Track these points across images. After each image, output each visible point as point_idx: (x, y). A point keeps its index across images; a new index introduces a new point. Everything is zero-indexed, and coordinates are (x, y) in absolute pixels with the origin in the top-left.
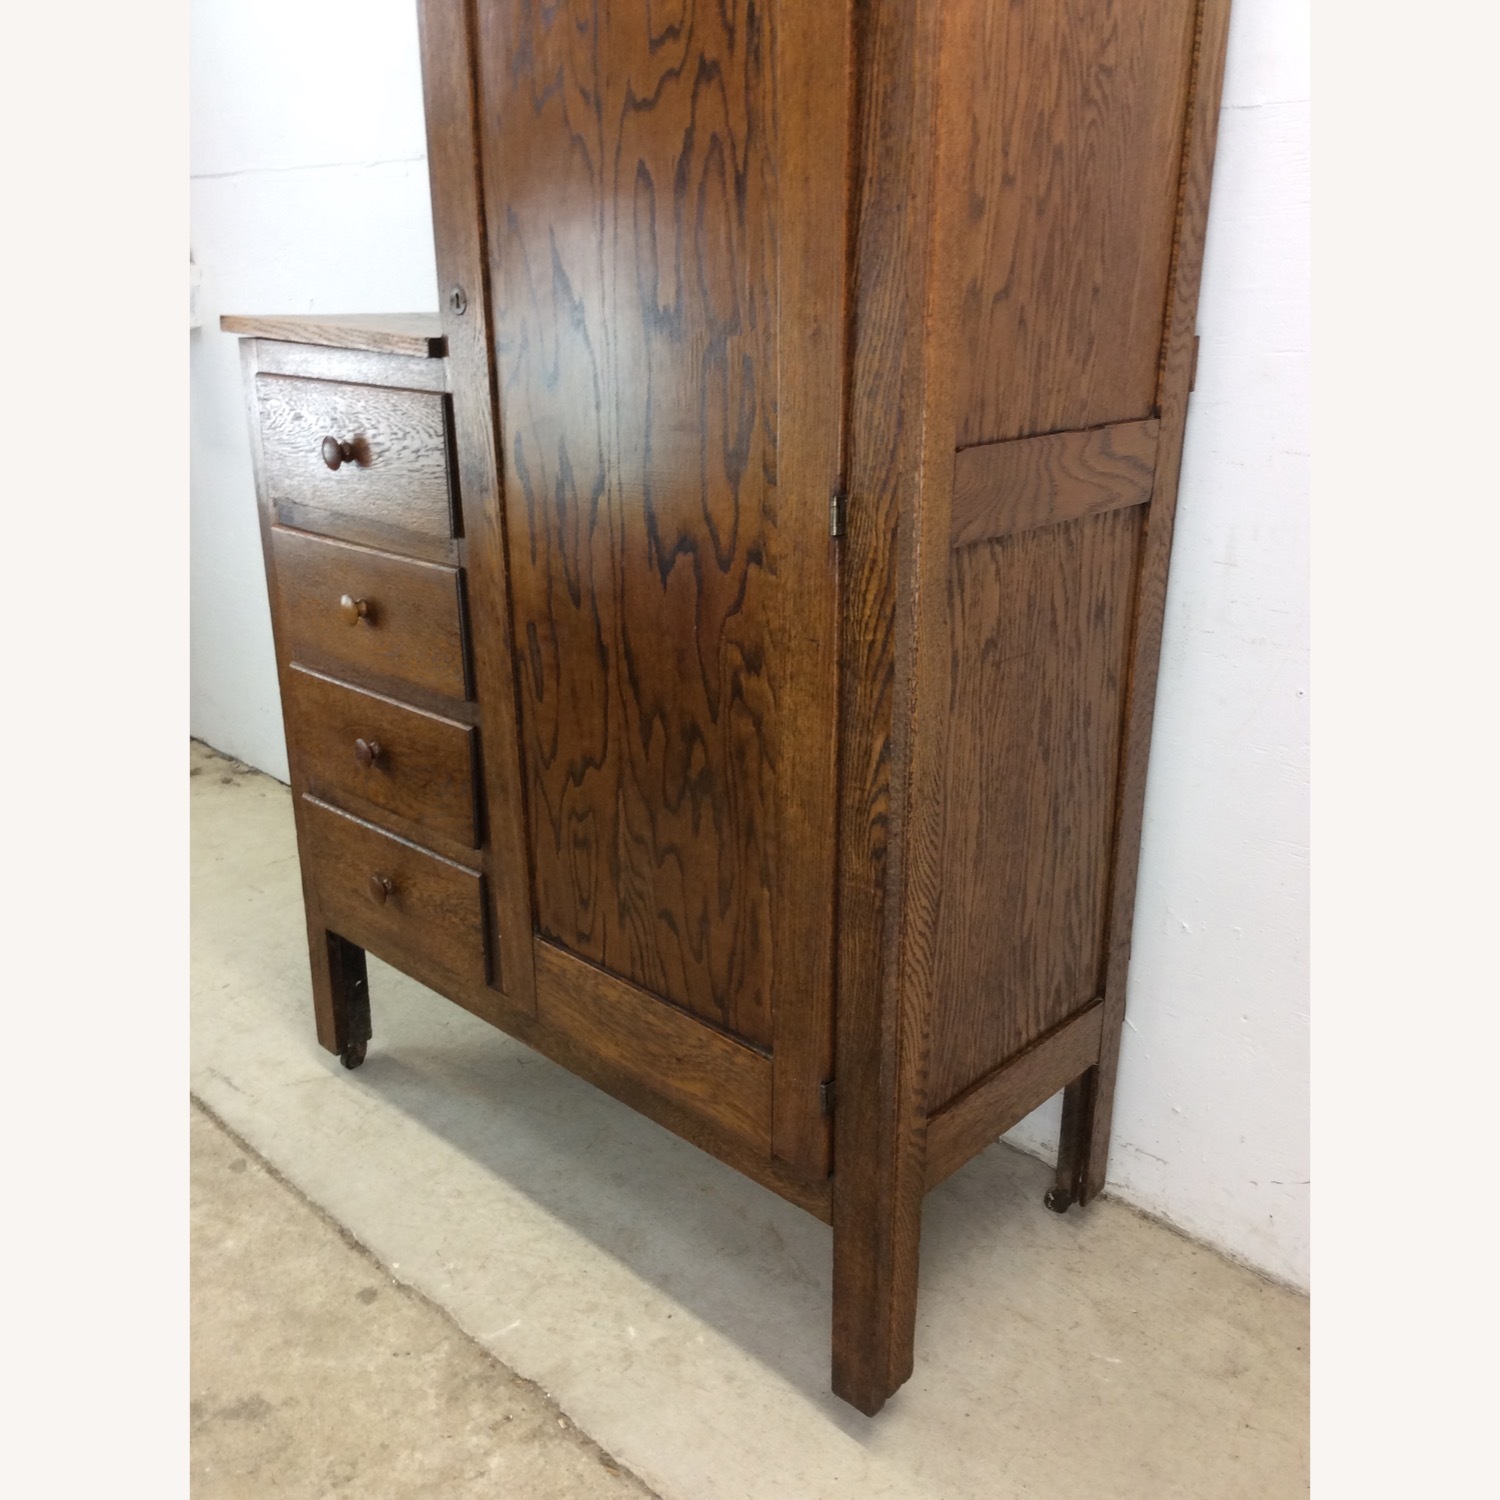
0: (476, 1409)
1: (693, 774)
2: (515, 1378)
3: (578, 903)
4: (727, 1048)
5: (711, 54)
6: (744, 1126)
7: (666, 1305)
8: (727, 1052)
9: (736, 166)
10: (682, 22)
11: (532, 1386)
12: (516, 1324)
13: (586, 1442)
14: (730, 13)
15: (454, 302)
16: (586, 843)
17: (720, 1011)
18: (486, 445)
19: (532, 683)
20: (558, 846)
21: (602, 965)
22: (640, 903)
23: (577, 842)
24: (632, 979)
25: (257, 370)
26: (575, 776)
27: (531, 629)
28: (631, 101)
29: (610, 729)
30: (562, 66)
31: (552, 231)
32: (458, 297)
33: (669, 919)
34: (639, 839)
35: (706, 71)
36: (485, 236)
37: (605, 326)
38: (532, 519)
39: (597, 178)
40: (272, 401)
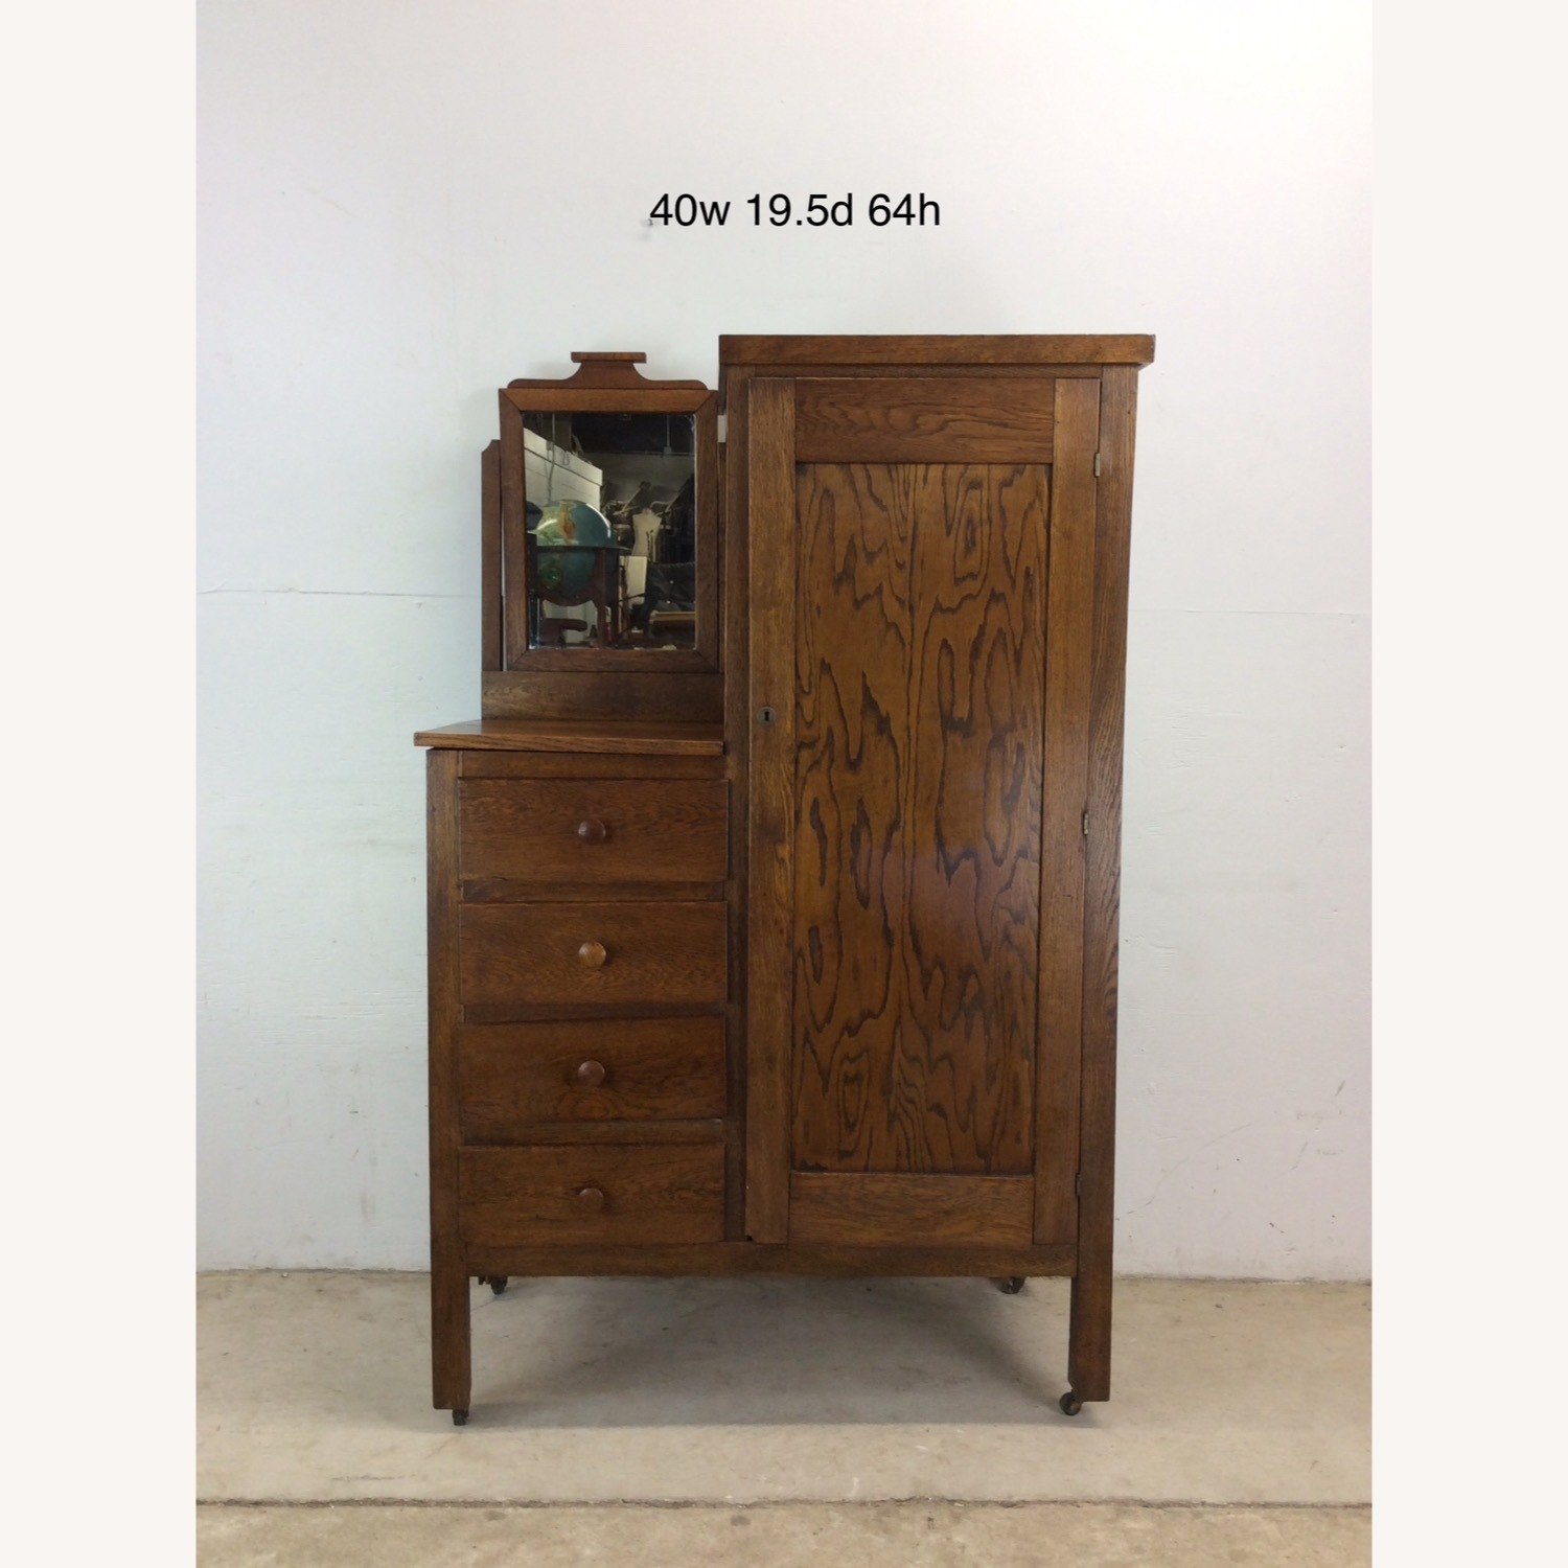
0: (905, 1526)
1: (967, 1000)
2: (899, 1502)
3: (843, 1126)
4: (992, 1184)
5: (999, 589)
6: (1010, 1236)
7: (919, 1428)
8: (993, 1187)
9: (1015, 646)
10: (979, 572)
11: (913, 1501)
12: (856, 1480)
13: (984, 1504)
14: (1013, 571)
15: (764, 717)
16: (858, 1077)
17: (983, 1162)
18: (786, 808)
19: (810, 971)
20: (825, 1090)
21: (866, 1169)
22: (910, 1107)
23: (848, 1080)
24: (897, 1169)
25: (460, 775)
26: (851, 1029)
27: (814, 931)
28: (938, 608)
29: (891, 987)
30: (881, 585)
31: (864, 676)
32: (767, 714)
33: (939, 1109)
34: (914, 1059)
35: (995, 597)
36: (798, 677)
37: (908, 728)
38: (823, 856)
39: (908, 647)
40: (483, 799)
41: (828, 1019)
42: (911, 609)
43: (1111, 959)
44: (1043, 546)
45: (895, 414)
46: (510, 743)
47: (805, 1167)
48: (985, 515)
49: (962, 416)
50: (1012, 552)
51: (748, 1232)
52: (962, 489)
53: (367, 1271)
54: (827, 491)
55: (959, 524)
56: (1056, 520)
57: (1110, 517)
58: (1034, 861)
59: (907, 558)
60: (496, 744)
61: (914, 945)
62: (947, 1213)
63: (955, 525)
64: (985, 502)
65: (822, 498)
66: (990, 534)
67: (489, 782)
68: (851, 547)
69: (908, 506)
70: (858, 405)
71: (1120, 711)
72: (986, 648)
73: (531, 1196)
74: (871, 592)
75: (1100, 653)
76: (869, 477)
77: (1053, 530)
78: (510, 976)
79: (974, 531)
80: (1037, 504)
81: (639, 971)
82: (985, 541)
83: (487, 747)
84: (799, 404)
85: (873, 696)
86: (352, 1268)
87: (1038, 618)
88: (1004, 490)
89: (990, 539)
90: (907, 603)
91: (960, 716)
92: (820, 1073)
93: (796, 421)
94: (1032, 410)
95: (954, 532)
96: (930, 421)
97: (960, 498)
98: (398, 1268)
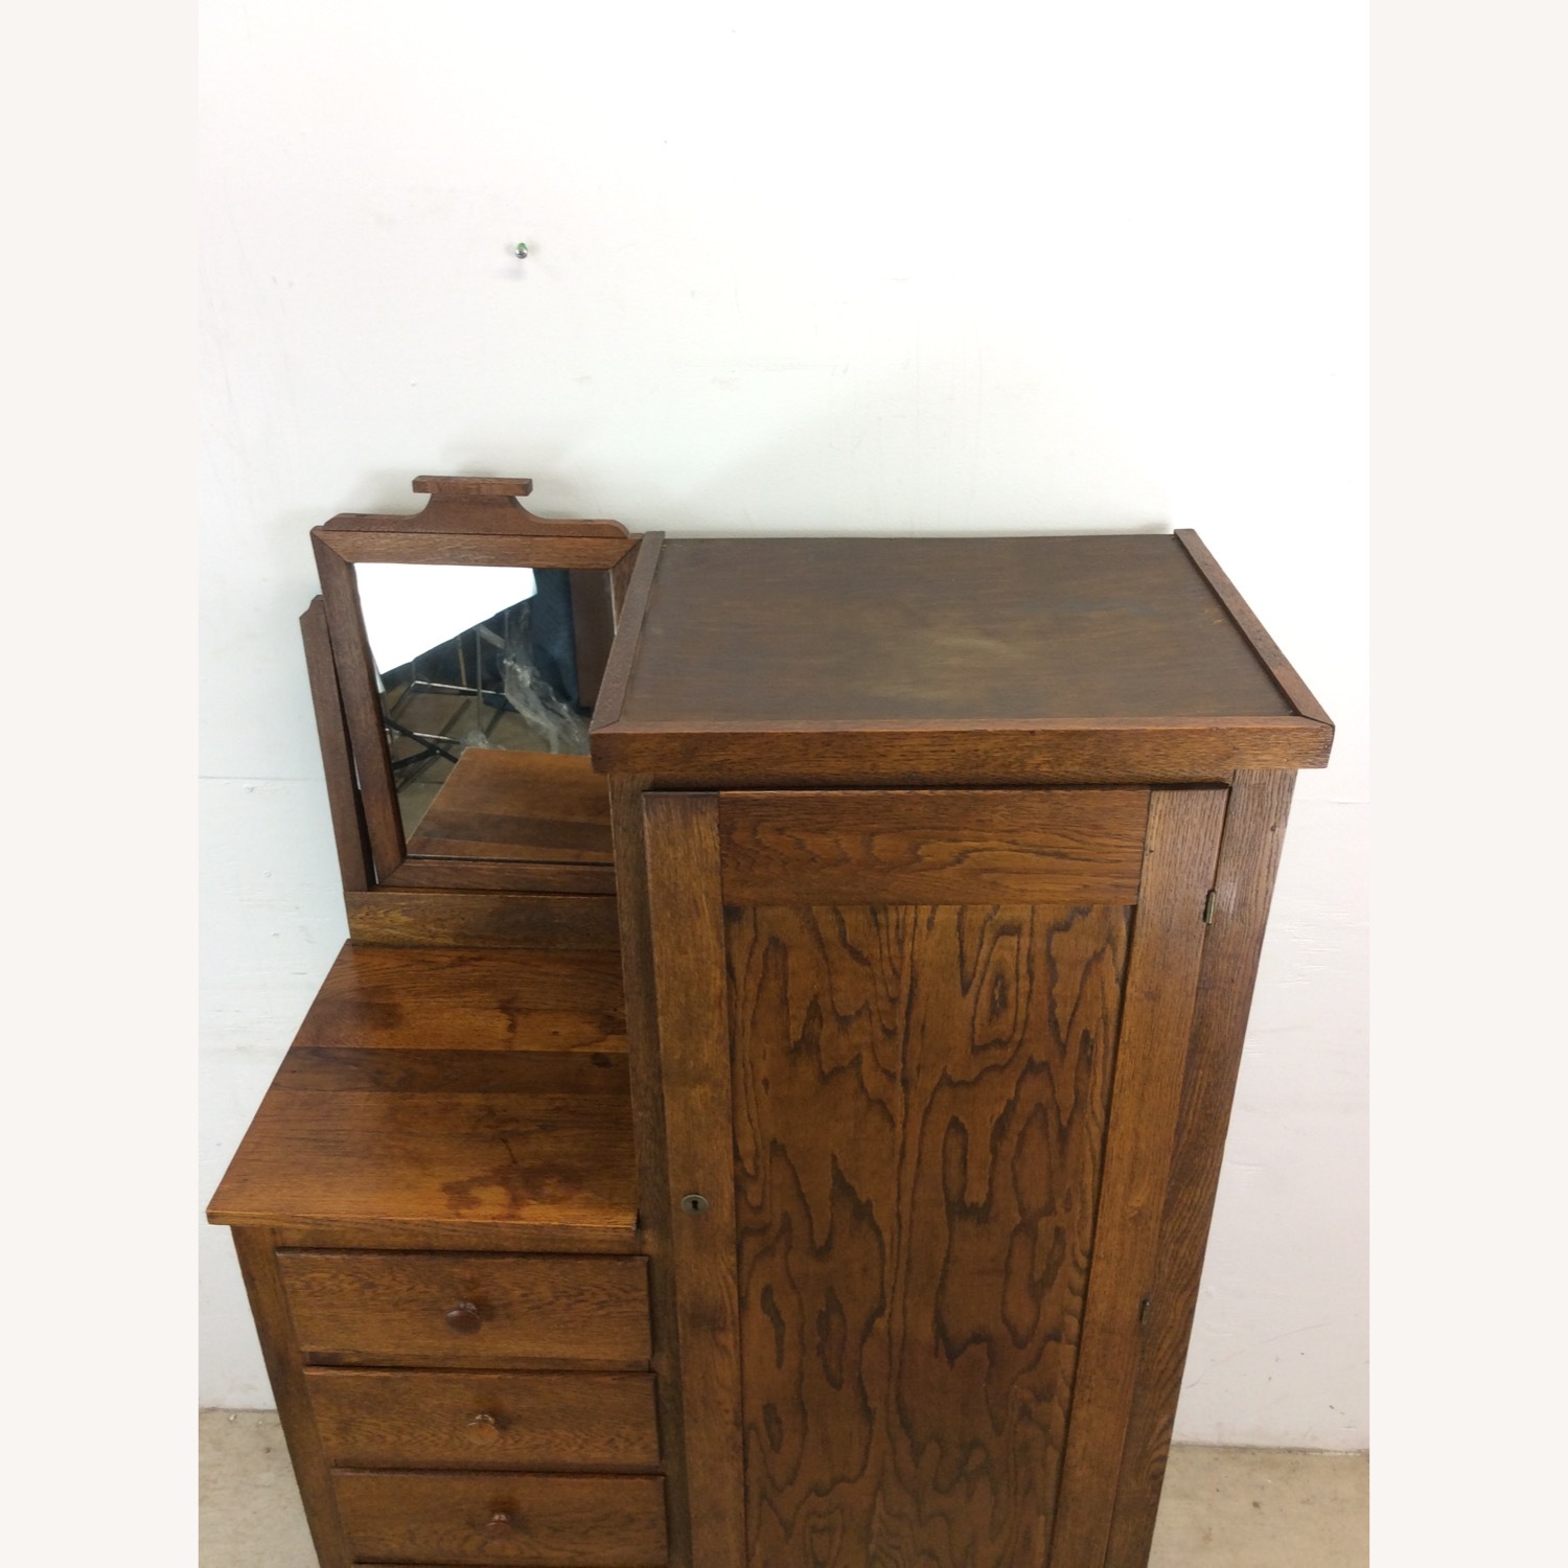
1: (970, 1468)
3: (810, 1565)
5: (1040, 1056)
9: (1060, 1123)
10: (1010, 1039)
14: (1063, 1036)
15: (690, 1205)
16: (828, 1529)
18: (726, 1299)
19: (766, 1441)
20: (788, 1537)
22: (894, 1552)
23: (817, 1530)
26: (819, 1491)
27: (769, 1408)
28: (946, 1081)
29: (871, 1457)
30: (859, 1056)
31: (834, 1158)
32: (695, 1204)
33: (929, 1553)
34: (898, 1516)
35: (1032, 1067)
36: (737, 1158)
37: (899, 1216)
38: (779, 1339)
39: (899, 1127)
41: (791, 1483)
42: (905, 1083)
43: (1162, 1431)
44: (1112, 1005)
45: (881, 844)
48: (1023, 970)
49: (993, 844)
50: (1063, 1013)
52: (988, 936)
54: (775, 941)
55: (982, 979)
56: (1136, 976)
57: (1223, 966)
58: (1069, 1343)
59: (900, 1023)
61: (902, 1421)
63: (976, 981)
64: (1024, 952)
65: (767, 950)
66: (1031, 991)
67: (319, 1257)
68: (814, 1012)
69: (902, 958)
70: (822, 831)
71: (1211, 1191)
72: (1016, 1127)
74: (846, 1063)
75: (1189, 1127)
76: (842, 921)
77: (1130, 990)
78: (382, 1437)
79: (1004, 988)
80: (1109, 953)
81: (544, 1436)
82: (1022, 1000)
84: (726, 830)
85: (847, 1181)
87: (1098, 1091)
88: (1056, 936)
89: (1029, 998)
90: (899, 1077)
91: (975, 1199)
92: (782, 1524)
93: (721, 855)
94: (1108, 835)
95: (973, 989)
96: (937, 850)
97: (985, 947)
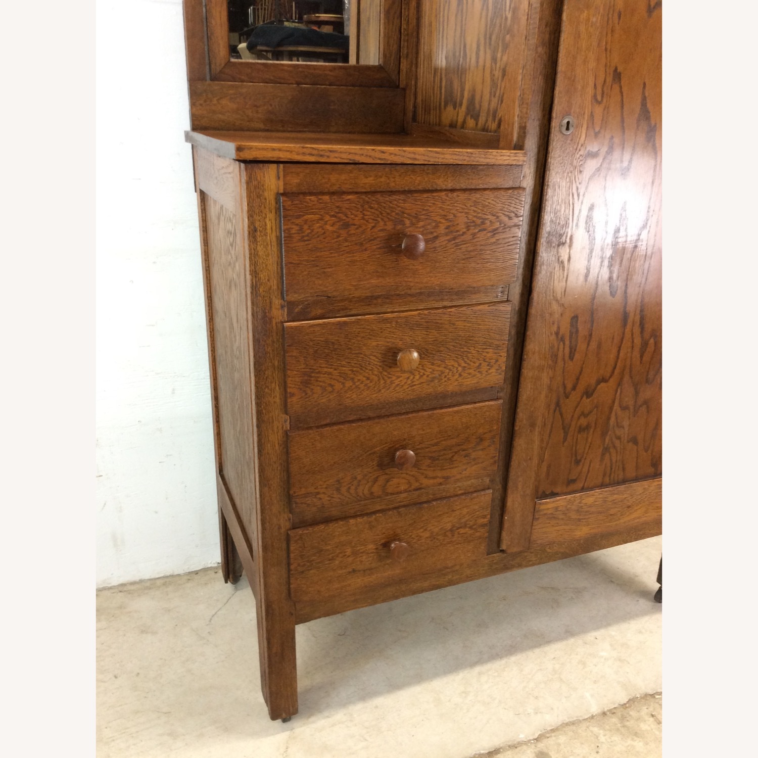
3: (572, 464)
16: (588, 427)
17: (653, 469)
18: (571, 216)
19: (567, 350)
20: (565, 439)
21: (583, 489)
22: (617, 443)
23: (581, 430)
24: (602, 486)
25: (281, 191)
26: (588, 393)
29: (620, 357)
32: (568, 124)
33: (635, 441)
34: (624, 408)
36: (595, 85)
40: (306, 217)
41: (574, 388)
46: (336, 155)
47: (545, 496)
51: (504, 547)
53: (123, 585)
60: (321, 156)
61: (640, 324)
62: (629, 507)
67: (313, 198)
73: (349, 556)
78: (332, 386)
81: (440, 369)
83: (312, 159)
85: (648, 105)
86: (110, 586)
92: (564, 428)
98: (147, 577)
